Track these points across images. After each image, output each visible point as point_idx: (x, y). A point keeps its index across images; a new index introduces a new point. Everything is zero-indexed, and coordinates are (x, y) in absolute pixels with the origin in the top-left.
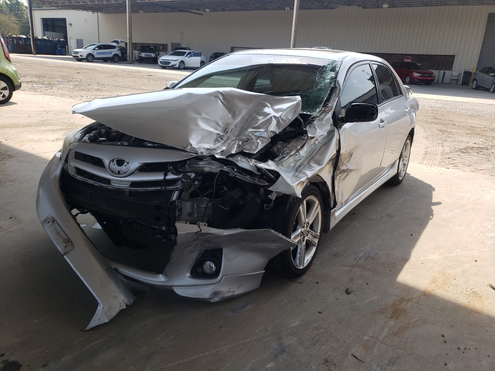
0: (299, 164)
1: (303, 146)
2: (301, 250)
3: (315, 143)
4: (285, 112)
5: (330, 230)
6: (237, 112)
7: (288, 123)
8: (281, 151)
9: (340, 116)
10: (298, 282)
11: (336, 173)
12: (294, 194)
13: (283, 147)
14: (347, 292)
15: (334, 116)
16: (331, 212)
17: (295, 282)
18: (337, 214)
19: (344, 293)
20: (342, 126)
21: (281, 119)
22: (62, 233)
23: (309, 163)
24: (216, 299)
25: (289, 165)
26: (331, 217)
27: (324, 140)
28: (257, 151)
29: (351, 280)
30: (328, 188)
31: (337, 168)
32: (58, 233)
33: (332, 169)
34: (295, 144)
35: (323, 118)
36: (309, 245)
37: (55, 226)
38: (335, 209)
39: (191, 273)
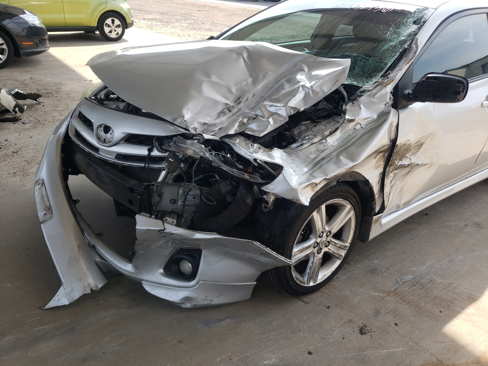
0: (324, 156)
1: (335, 131)
2: (312, 263)
3: (355, 129)
4: (321, 82)
5: (369, 241)
6: (261, 76)
7: (321, 96)
8: (302, 136)
9: (407, 92)
10: (304, 302)
11: (387, 169)
12: (296, 200)
13: (307, 130)
14: (362, 331)
15: (396, 92)
16: (372, 218)
17: (300, 300)
18: (384, 221)
19: (357, 330)
20: (409, 105)
21: (313, 90)
22: (46, 198)
23: (338, 156)
24: (188, 305)
25: (307, 155)
26: (373, 225)
27: (370, 125)
28: (265, 133)
29: (377, 313)
30: (371, 189)
31: (390, 163)
32: (42, 197)
33: (382, 163)
34: (324, 128)
35: (375, 94)
36: (327, 258)
37: (43, 189)
38: (380, 215)
39: (164, 269)
